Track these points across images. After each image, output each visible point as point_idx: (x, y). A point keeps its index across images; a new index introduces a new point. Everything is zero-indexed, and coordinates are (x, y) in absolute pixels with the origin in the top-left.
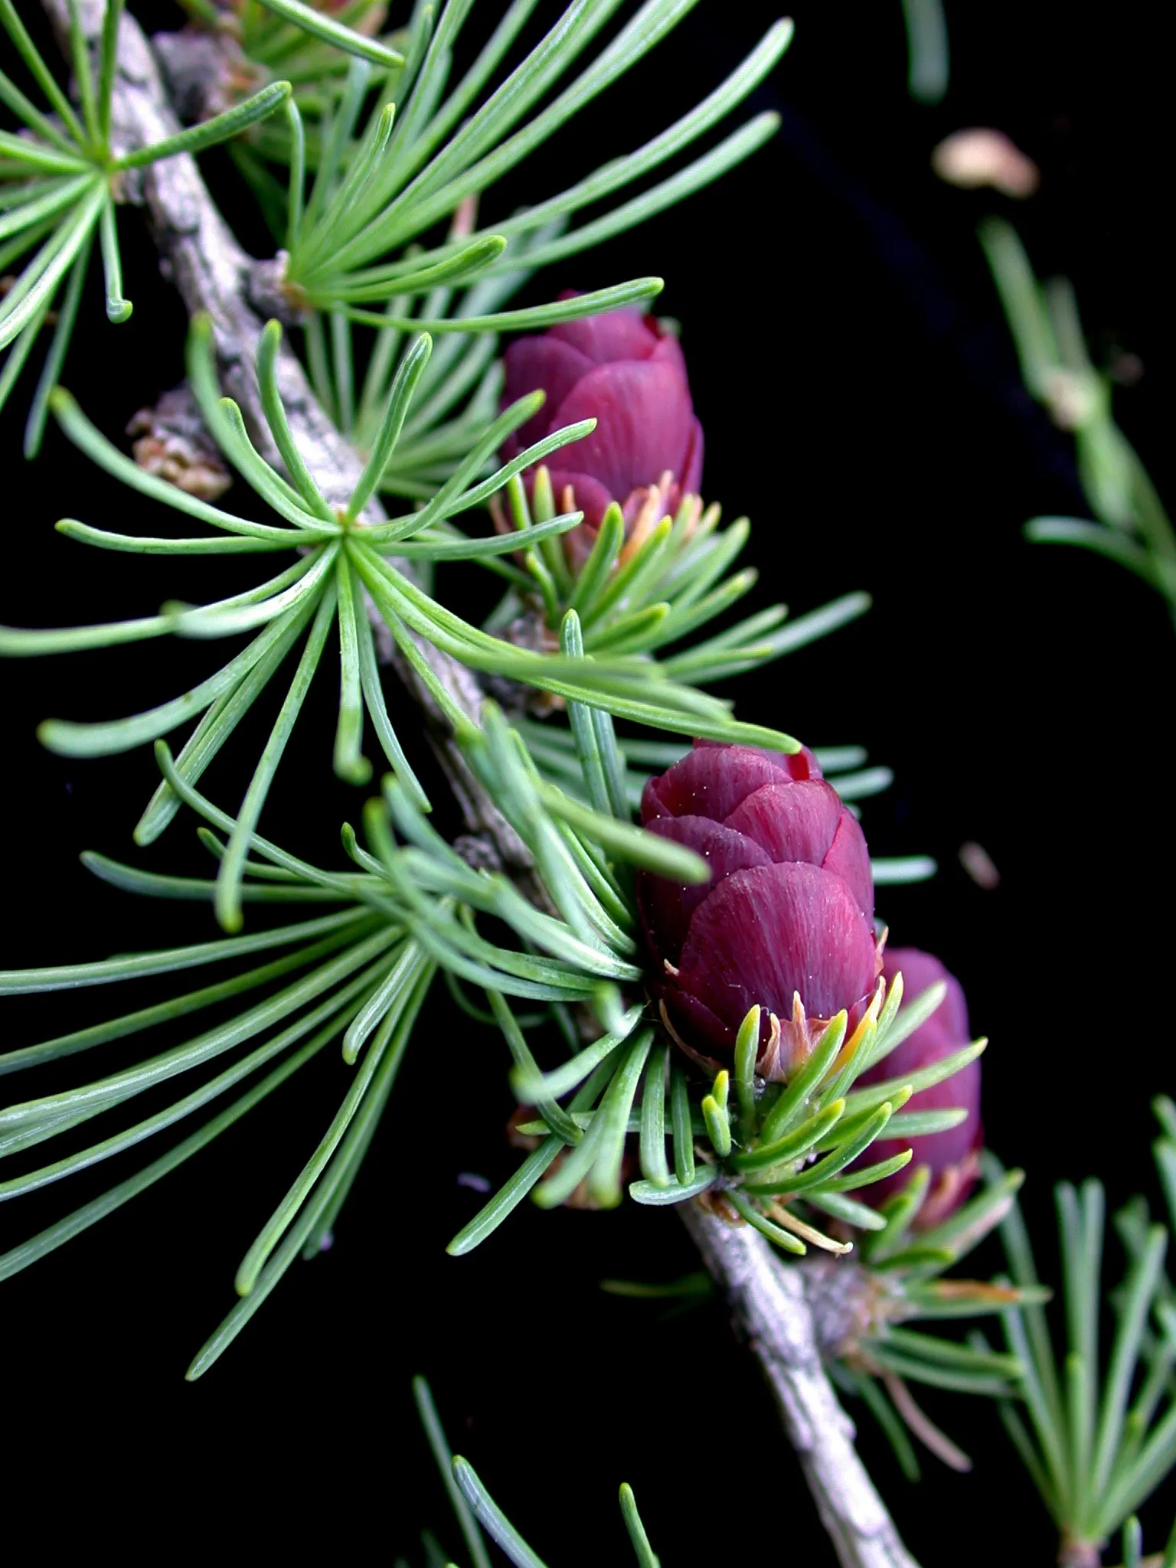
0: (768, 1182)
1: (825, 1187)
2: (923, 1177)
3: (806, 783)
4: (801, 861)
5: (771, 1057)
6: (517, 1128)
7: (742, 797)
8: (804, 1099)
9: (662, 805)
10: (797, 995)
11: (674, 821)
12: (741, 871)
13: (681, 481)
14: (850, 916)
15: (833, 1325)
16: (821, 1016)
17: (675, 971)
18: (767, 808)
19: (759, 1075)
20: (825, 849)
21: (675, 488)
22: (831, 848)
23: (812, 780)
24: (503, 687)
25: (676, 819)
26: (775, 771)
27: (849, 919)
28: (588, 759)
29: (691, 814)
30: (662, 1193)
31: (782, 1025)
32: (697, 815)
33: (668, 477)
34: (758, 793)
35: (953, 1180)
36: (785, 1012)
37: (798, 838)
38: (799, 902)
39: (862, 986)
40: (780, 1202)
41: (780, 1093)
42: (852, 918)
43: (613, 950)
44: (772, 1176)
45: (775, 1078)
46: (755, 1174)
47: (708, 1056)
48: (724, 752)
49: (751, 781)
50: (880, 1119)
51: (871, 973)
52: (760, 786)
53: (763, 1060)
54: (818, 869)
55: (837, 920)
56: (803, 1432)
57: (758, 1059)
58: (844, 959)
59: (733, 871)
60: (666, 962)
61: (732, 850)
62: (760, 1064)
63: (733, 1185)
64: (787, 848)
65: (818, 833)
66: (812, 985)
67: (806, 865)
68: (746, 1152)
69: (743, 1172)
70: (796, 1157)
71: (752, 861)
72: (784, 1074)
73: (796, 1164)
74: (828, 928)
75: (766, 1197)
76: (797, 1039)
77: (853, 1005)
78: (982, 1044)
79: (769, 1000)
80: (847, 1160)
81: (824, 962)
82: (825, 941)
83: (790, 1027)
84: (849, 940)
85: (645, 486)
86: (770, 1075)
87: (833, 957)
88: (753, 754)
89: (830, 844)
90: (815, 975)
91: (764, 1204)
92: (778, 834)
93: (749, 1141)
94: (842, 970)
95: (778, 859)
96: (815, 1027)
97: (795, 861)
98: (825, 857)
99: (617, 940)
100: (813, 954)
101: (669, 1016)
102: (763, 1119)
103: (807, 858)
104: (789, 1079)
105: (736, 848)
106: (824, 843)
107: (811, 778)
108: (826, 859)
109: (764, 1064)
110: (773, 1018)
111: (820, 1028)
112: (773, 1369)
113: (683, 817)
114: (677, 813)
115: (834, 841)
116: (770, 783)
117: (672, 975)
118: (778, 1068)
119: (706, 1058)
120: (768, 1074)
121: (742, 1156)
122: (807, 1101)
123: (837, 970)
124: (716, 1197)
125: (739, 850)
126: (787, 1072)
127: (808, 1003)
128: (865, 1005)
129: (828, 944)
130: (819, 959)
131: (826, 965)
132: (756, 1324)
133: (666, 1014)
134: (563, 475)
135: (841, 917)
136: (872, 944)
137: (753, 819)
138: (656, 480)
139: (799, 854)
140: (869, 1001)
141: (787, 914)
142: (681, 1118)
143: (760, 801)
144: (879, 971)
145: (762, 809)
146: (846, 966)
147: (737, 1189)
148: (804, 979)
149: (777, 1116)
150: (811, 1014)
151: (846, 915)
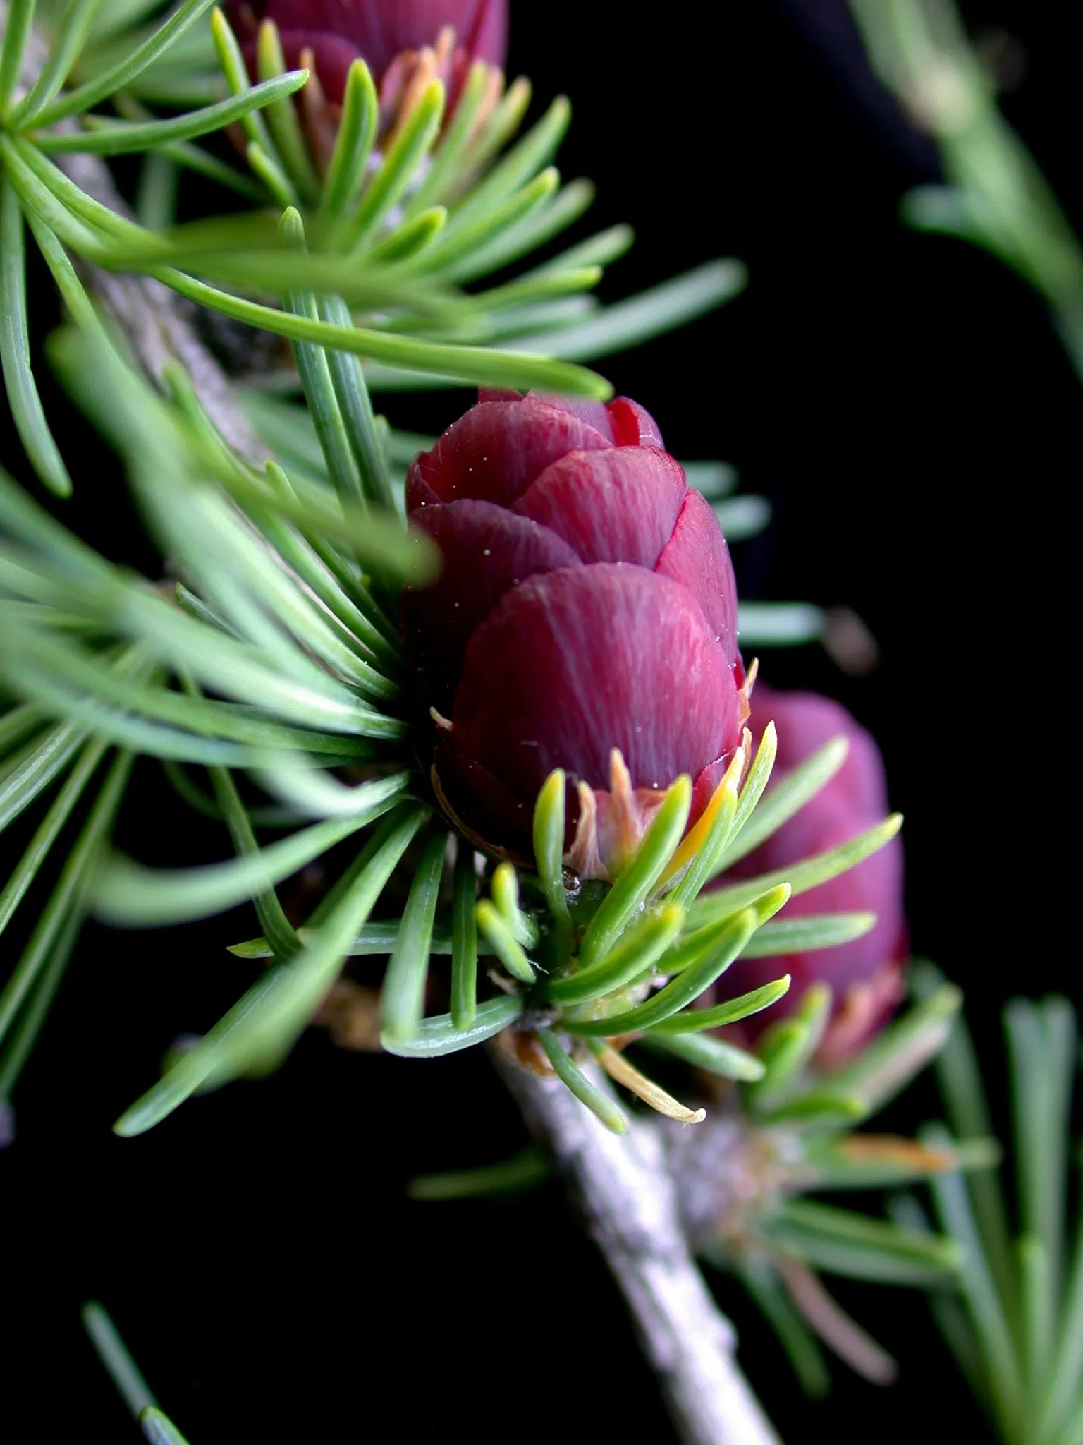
0: (595, 1018)
1: (674, 1024)
2: (819, 1000)
3: (631, 450)
4: (623, 561)
5: (584, 845)
6: (228, 948)
7: (537, 468)
8: (637, 901)
9: (429, 488)
10: (617, 757)
11: (444, 509)
12: (536, 577)
13: (469, 44)
14: (696, 641)
15: (703, 1199)
16: (656, 785)
17: (445, 723)
18: (573, 485)
19: (571, 870)
20: (659, 547)
21: (461, 54)
22: (669, 542)
23: (643, 447)
24: (231, 340)
25: (447, 505)
26: (587, 432)
27: (695, 645)
28: (327, 426)
29: (466, 497)
30: (431, 1041)
31: (598, 800)
32: (475, 498)
33: (447, 38)
34: (561, 464)
35: (864, 1003)
36: (601, 781)
37: (619, 529)
38: (620, 619)
39: (717, 744)
40: (615, 1045)
41: (604, 895)
42: (700, 644)
43: (357, 695)
44: (600, 1009)
45: (594, 874)
46: (575, 1007)
47: (499, 845)
48: (512, 406)
49: (550, 447)
50: (738, 933)
51: (734, 725)
52: (562, 453)
53: (573, 849)
54: (649, 573)
55: (676, 647)
56: (661, 1347)
57: (566, 848)
58: (689, 703)
59: (524, 577)
60: (433, 711)
61: (522, 543)
62: (570, 855)
63: (546, 1023)
64: (602, 543)
65: (648, 520)
66: (641, 740)
67: (632, 567)
68: (561, 977)
69: (561, 1005)
70: (634, 982)
71: (551, 562)
72: (605, 870)
73: (633, 992)
74: (663, 658)
75: (598, 1040)
76: (621, 818)
77: (704, 767)
78: (897, 821)
79: (578, 762)
80: (695, 990)
81: (658, 708)
82: (659, 679)
83: (610, 800)
84: (695, 676)
85: (415, 46)
86: (586, 870)
87: (672, 700)
88: (554, 408)
89: (667, 538)
90: (645, 728)
91: (593, 1049)
92: (590, 523)
93: (566, 963)
94: (686, 719)
95: (590, 557)
96: (646, 801)
97: (614, 561)
98: (660, 555)
99: (365, 682)
100: (640, 695)
101: (443, 788)
102: (583, 931)
103: (633, 557)
104: (614, 876)
105: (528, 542)
106: (658, 535)
107: (641, 444)
108: (662, 559)
109: (575, 855)
110: (585, 790)
111: (653, 803)
112: (619, 1262)
113: (455, 502)
114: (448, 498)
115: (674, 533)
116: (579, 450)
117: (443, 729)
118: (596, 861)
119: (497, 848)
120: (582, 869)
121: (556, 983)
122: (642, 905)
123: (679, 719)
124: (525, 1037)
125: (532, 545)
126: (610, 866)
127: (637, 765)
128: (722, 767)
129: (664, 681)
130: (652, 704)
131: (663, 712)
132: (594, 1202)
133: (439, 785)
134: (299, 35)
135: (684, 642)
136: (733, 683)
137: (553, 503)
138: (431, 40)
139: (619, 548)
140: (727, 762)
141: (601, 637)
142: (464, 931)
143: (565, 475)
144: (745, 720)
145: (566, 485)
146: (693, 713)
147: (554, 1027)
148: (629, 731)
149: (601, 927)
150: (639, 782)
151: (691, 640)
